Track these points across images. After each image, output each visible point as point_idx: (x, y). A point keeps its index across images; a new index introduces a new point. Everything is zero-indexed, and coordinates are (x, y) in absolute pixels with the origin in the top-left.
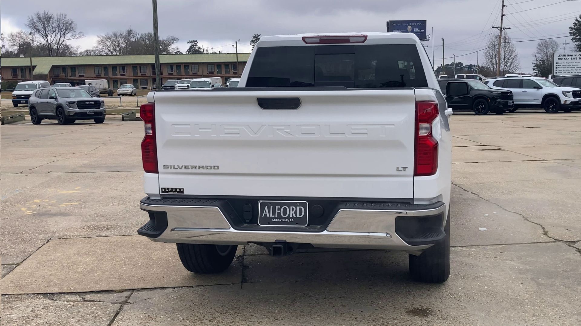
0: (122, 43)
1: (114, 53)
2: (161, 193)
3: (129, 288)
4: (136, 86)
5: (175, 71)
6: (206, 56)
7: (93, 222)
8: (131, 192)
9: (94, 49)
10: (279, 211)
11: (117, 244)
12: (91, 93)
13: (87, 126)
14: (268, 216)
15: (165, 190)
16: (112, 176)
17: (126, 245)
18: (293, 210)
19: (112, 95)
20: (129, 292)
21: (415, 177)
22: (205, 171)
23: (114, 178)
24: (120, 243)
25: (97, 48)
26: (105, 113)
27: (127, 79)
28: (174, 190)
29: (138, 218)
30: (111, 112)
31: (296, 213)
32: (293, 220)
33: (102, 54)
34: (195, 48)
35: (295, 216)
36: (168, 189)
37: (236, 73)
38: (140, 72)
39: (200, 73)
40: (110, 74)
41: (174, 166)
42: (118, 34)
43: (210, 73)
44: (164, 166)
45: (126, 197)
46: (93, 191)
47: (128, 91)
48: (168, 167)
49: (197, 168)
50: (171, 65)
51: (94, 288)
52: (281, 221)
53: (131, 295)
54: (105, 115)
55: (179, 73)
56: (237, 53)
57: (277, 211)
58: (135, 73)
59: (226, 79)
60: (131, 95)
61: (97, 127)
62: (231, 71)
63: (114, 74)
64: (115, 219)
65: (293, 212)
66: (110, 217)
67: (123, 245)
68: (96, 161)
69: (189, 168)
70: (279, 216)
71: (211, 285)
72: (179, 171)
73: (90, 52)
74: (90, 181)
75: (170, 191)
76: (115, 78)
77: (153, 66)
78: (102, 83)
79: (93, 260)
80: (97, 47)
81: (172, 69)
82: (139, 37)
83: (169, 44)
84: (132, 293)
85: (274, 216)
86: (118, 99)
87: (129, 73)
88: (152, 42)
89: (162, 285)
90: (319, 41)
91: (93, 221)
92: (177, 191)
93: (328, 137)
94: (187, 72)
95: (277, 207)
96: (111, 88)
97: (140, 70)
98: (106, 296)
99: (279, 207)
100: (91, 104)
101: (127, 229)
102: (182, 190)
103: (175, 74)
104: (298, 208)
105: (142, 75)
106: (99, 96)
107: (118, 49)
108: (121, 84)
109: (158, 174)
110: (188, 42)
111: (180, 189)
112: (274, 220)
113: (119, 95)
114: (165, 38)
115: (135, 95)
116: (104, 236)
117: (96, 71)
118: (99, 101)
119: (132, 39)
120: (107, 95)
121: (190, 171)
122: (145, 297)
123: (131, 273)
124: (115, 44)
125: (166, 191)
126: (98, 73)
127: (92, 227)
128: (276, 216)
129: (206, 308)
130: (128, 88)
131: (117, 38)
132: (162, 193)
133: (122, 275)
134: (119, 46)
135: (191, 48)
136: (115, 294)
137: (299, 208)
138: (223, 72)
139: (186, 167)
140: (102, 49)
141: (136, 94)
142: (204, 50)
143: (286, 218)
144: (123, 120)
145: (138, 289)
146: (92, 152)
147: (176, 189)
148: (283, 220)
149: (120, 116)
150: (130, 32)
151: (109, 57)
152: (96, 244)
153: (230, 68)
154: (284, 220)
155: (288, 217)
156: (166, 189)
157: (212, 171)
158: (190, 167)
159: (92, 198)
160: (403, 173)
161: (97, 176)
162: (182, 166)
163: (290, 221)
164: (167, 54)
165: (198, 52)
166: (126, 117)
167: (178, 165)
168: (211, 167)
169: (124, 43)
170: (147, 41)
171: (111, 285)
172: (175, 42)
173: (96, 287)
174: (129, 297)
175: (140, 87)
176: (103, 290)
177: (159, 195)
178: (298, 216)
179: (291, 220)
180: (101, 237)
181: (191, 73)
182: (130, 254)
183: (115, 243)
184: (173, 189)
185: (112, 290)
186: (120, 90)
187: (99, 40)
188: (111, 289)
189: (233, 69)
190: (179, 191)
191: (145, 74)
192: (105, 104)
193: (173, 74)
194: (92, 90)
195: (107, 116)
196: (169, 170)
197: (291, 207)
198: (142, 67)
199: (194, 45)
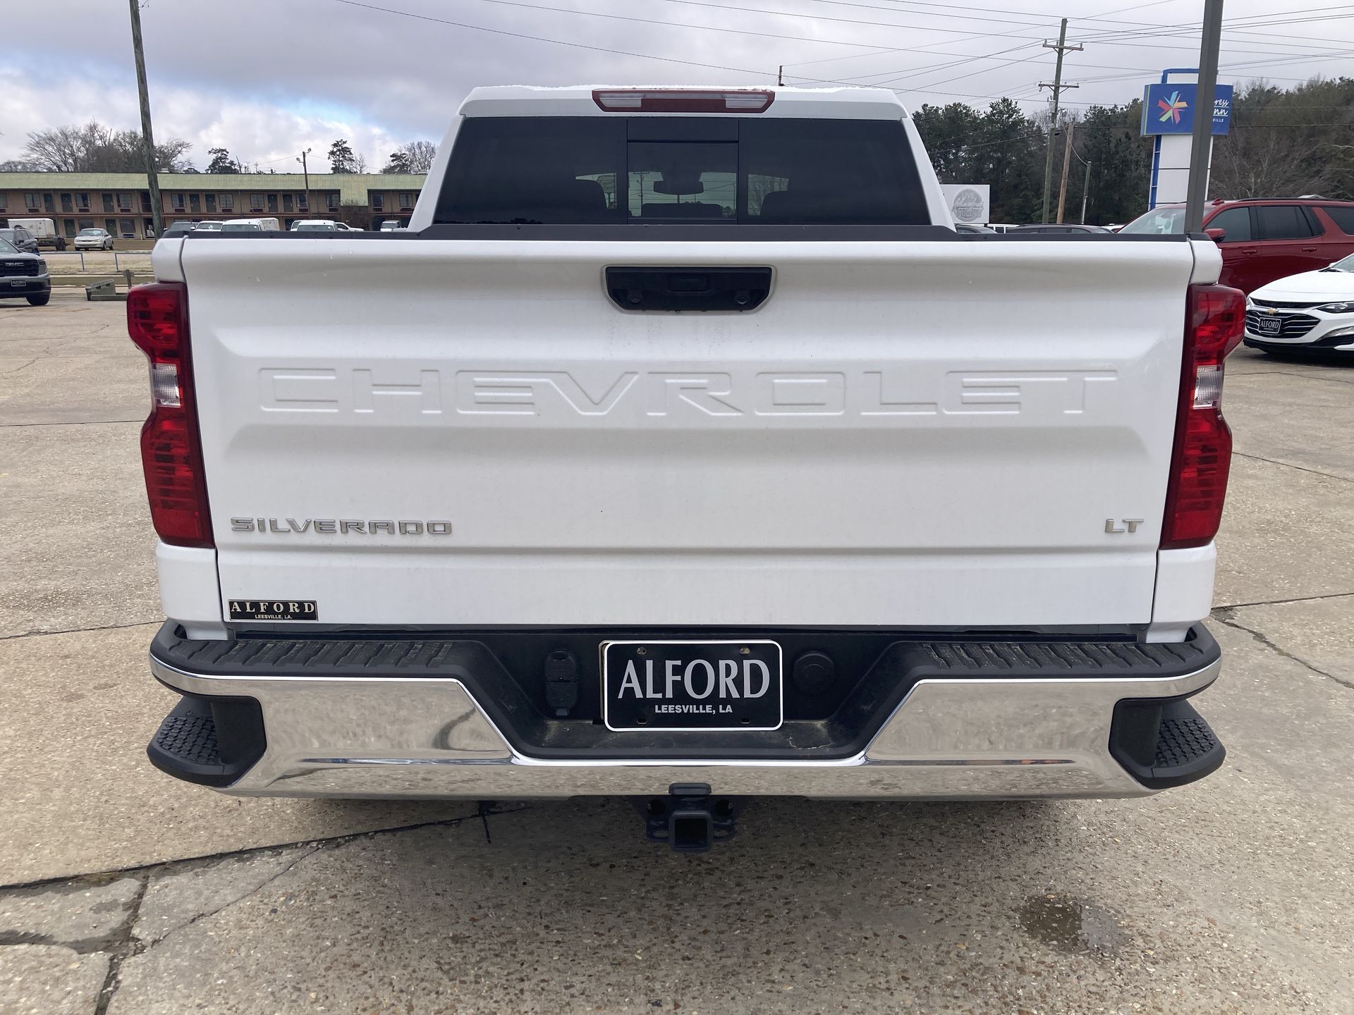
0: (79, 149)
1: (64, 168)
2: (227, 618)
3: (133, 863)
4: (111, 231)
5: (189, 206)
6: (246, 178)
7: (15, 580)
8: (116, 480)
9: (23, 160)
10: (678, 678)
11: (85, 662)
12: (19, 244)
13: (13, 311)
14: (639, 695)
15: (242, 610)
16: (67, 435)
17: (111, 666)
18: (728, 673)
19: (64, 250)
20: (133, 880)
21: (1161, 552)
22: (398, 540)
23: (72, 440)
24: (93, 657)
25: (28, 158)
26: (49, 284)
27: (92, 218)
28: (278, 607)
29: (139, 565)
30: (62, 283)
31: (739, 682)
32: (729, 709)
33: (40, 169)
34: (224, 162)
35: (735, 695)
36: (255, 604)
37: (306, 210)
38: (119, 206)
39: (236, 210)
40: (59, 208)
41: (273, 524)
42: (69, 131)
43: (255, 210)
44: (236, 522)
45: (103, 498)
46: (19, 480)
47: (96, 241)
48: (253, 526)
49: (366, 529)
50: (180, 194)
51: (14, 872)
52: (686, 711)
53: (141, 896)
54: (50, 288)
55: (196, 208)
56: (306, 174)
57: (670, 678)
58: (108, 208)
59: (288, 222)
60: (103, 249)
61: (35, 313)
62: (296, 208)
63: (67, 207)
64: (76, 569)
65: (730, 681)
66: (62, 563)
67: (104, 666)
68: (28, 395)
69: (336, 532)
70: (681, 696)
71: (393, 831)
72: (293, 539)
73: (16, 166)
74: (13, 449)
75: (262, 610)
76: (68, 215)
77: (144, 194)
78: (42, 226)
79: (12, 733)
80: (28, 156)
81: (181, 201)
82: (112, 138)
83: (173, 155)
84: (144, 887)
85: (660, 696)
86: (76, 257)
87: (96, 207)
88: (138, 148)
89: (240, 839)
90: (639, 104)
91: (15, 578)
92: (292, 610)
93: (873, 416)
94: (211, 208)
95: (669, 664)
96: (62, 235)
97: (118, 201)
98: (56, 907)
99: (679, 663)
100: (17, 267)
101: (112, 605)
102: (310, 609)
103: (188, 210)
104: (747, 663)
105: (122, 210)
106: (36, 251)
107: (70, 161)
108: (82, 227)
109: (212, 552)
110: (210, 152)
111: (301, 604)
112: (660, 709)
113: (78, 249)
114: (164, 143)
115: (111, 248)
116: (46, 633)
117: (28, 202)
118: (35, 261)
119: (99, 143)
120: (54, 248)
121: (338, 539)
122: (191, 907)
123: (133, 789)
124: (64, 151)
125: (248, 610)
126: (34, 206)
127: (11, 601)
128: (669, 694)
129: (407, 954)
130: (96, 236)
131: (67, 139)
132: (232, 618)
133: (106, 801)
134: (72, 154)
135: (215, 162)
136: (88, 894)
137: (751, 665)
138: (281, 208)
139: (323, 527)
140: (38, 159)
141: (114, 247)
142: (240, 167)
143: (704, 702)
144: (89, 299)
145: (164, 864)
146: (21, 373)
147: (286, 604)
148: (693, 709)
149: (82, 291)
150: (93, 128)
151: (54, 176)
152: (24, 665)
153: (294, 202)
154: (698, 709)
155: (714, 699)
156: (248, 605)
157: (426, 540)
158: (338, 527)
159: (15, 503)
160: (1125, 539)
161: (31, 436)
162: (308, 524)
163: (721, 711)
164: (171, 173)
165: (229, 170)
166: (95, 293)
167: (290, 517)
168: (422, 525)
169: (82, 149)
170: (128, 147)
171: (72, 852)
172: (184, 149)
173: (23, 864)
174: (134, 907)
175: (120, 235)
176: (46, 878)
177: (222, 625)
178: (747, 694)
179: (724, 708)
180: (38, 637)
181: (219, 210)
182: (124, 702)
183: (80, 659)
184: (275, 606)
185: (76, 877)
186: (80, 240)
187: (33, 141)
188: (71, 872)
189: (298, 202)
190: (297, 611)
191: (129, 210)
192: (48, 267)
193: (183, 210)
194: (21, 239)
195: (53, 291)
196: (256, 537)
197: (722, 664)
198: (121, 196)
199: (221, 158)
